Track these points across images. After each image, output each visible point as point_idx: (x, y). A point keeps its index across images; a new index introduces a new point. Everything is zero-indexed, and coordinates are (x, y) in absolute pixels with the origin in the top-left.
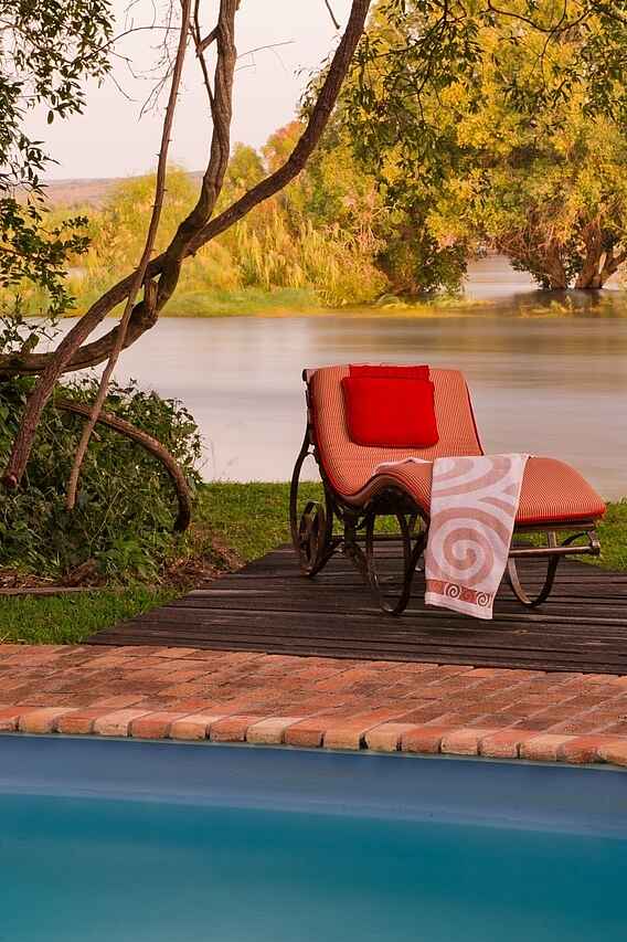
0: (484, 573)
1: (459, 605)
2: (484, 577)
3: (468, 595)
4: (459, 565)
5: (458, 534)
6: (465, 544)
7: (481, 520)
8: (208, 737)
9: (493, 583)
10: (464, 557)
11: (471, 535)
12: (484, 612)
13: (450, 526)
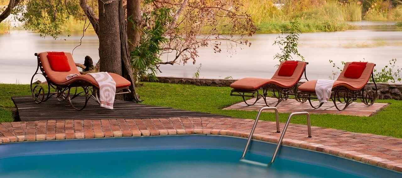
0: (111, 99)
1: (106, 106)
2: (111, 100)
3: (108, 104)
4: (106, 98)
5: (106, 90)
6: (107, 92)
7: (109, 87)
8: (104, 137)
9: (112, 102)
10: (107, 96)
11: (108, 91)
12: (111, 108)
13: (104, 89)
